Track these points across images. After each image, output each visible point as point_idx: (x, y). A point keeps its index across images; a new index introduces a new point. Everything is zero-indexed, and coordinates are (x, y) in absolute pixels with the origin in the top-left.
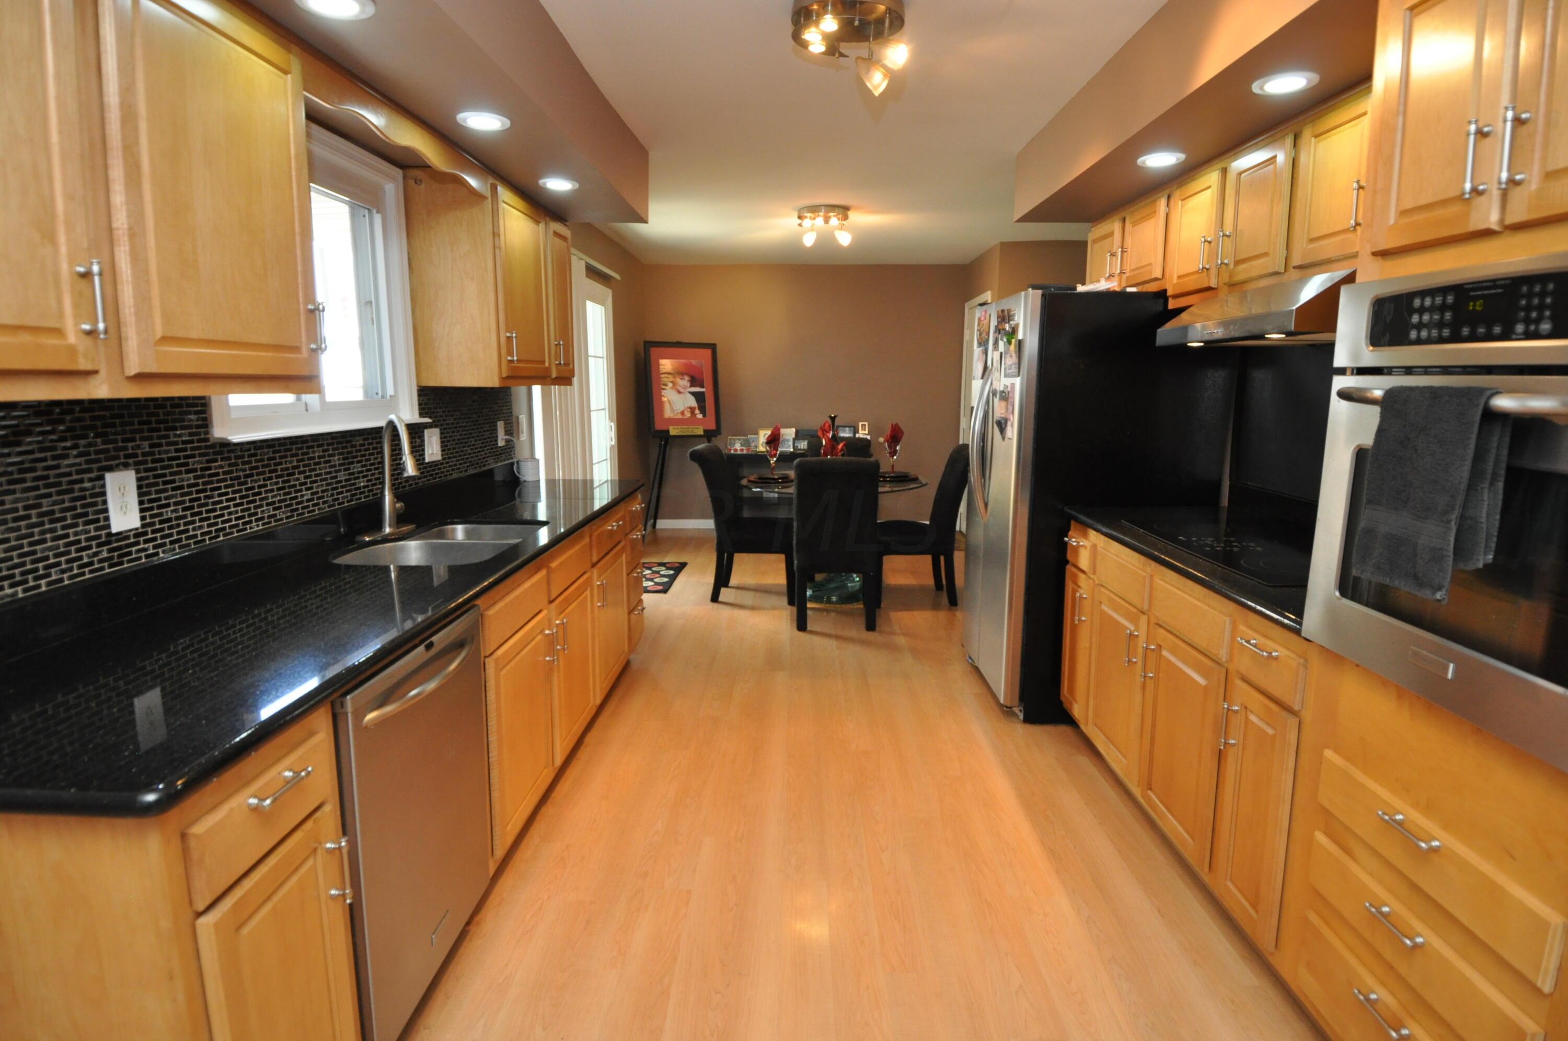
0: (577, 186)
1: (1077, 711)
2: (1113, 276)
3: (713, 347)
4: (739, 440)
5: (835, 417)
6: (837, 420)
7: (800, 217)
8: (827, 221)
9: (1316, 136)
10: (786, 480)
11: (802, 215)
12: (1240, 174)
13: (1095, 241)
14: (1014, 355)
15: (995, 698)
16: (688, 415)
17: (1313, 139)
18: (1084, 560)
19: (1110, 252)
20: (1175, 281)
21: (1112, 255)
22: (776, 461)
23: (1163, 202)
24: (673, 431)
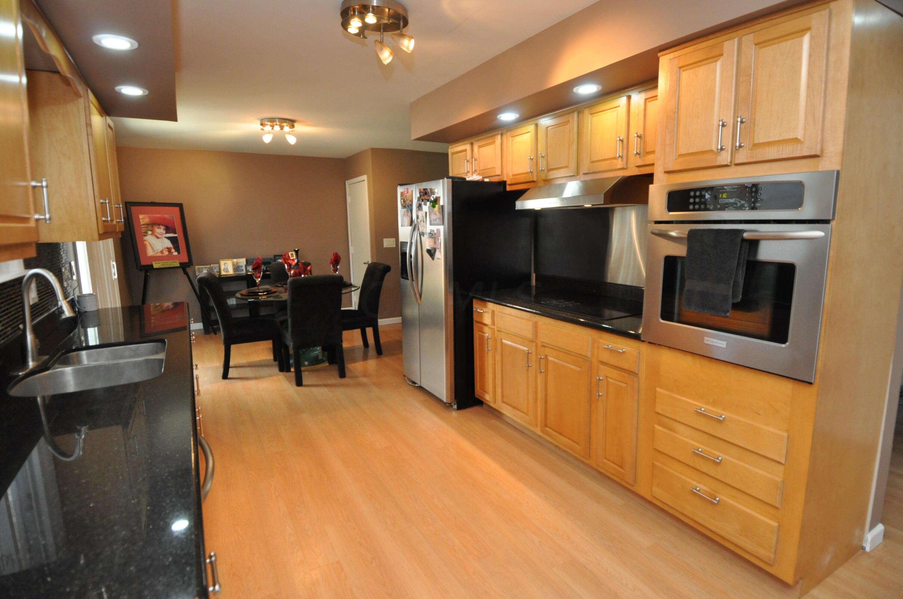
0: (147, 92)
1: (488, 397)
2: (469, 172)
3: (180, 206)
4: (206, 268)
5: (298, 250)
6: (299, 252)
7: (262, 124)
8: (282, 128)
9: (591, 114)
10: (269, 292)
11: (264, 123)
12: (547, 127)
13: (453, 154)
14: (438, 213)
15: (439, 401)
16: (166, 253)
17: (590, 115)
18: (487, 319)
19: (466, 159)
20: (511, 177)
21: (467, 161)
22: (260, 281)
23: (499, 137)
24: (156, 265)
